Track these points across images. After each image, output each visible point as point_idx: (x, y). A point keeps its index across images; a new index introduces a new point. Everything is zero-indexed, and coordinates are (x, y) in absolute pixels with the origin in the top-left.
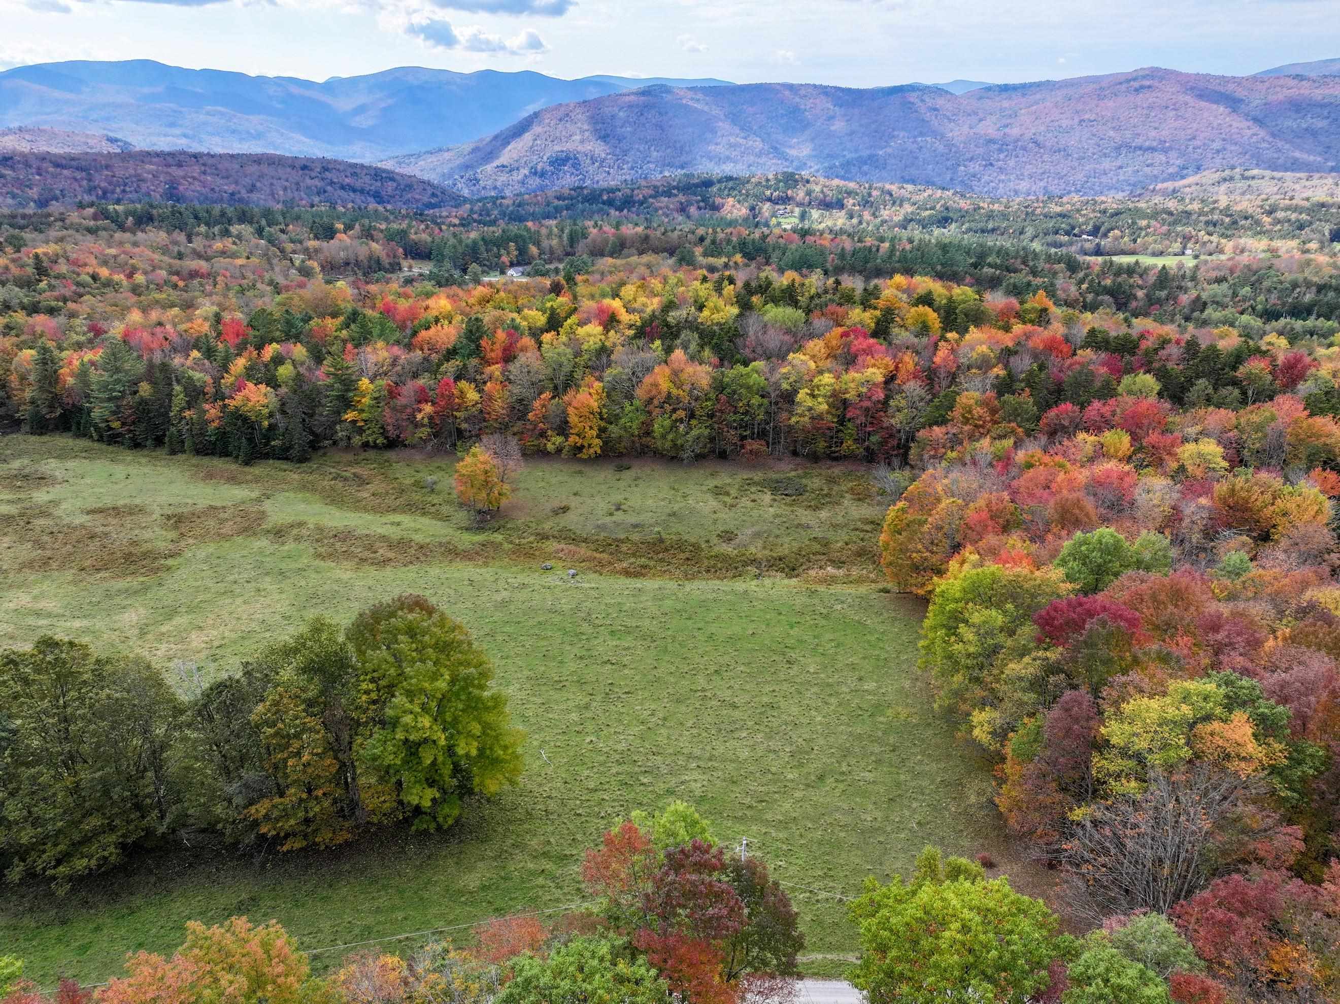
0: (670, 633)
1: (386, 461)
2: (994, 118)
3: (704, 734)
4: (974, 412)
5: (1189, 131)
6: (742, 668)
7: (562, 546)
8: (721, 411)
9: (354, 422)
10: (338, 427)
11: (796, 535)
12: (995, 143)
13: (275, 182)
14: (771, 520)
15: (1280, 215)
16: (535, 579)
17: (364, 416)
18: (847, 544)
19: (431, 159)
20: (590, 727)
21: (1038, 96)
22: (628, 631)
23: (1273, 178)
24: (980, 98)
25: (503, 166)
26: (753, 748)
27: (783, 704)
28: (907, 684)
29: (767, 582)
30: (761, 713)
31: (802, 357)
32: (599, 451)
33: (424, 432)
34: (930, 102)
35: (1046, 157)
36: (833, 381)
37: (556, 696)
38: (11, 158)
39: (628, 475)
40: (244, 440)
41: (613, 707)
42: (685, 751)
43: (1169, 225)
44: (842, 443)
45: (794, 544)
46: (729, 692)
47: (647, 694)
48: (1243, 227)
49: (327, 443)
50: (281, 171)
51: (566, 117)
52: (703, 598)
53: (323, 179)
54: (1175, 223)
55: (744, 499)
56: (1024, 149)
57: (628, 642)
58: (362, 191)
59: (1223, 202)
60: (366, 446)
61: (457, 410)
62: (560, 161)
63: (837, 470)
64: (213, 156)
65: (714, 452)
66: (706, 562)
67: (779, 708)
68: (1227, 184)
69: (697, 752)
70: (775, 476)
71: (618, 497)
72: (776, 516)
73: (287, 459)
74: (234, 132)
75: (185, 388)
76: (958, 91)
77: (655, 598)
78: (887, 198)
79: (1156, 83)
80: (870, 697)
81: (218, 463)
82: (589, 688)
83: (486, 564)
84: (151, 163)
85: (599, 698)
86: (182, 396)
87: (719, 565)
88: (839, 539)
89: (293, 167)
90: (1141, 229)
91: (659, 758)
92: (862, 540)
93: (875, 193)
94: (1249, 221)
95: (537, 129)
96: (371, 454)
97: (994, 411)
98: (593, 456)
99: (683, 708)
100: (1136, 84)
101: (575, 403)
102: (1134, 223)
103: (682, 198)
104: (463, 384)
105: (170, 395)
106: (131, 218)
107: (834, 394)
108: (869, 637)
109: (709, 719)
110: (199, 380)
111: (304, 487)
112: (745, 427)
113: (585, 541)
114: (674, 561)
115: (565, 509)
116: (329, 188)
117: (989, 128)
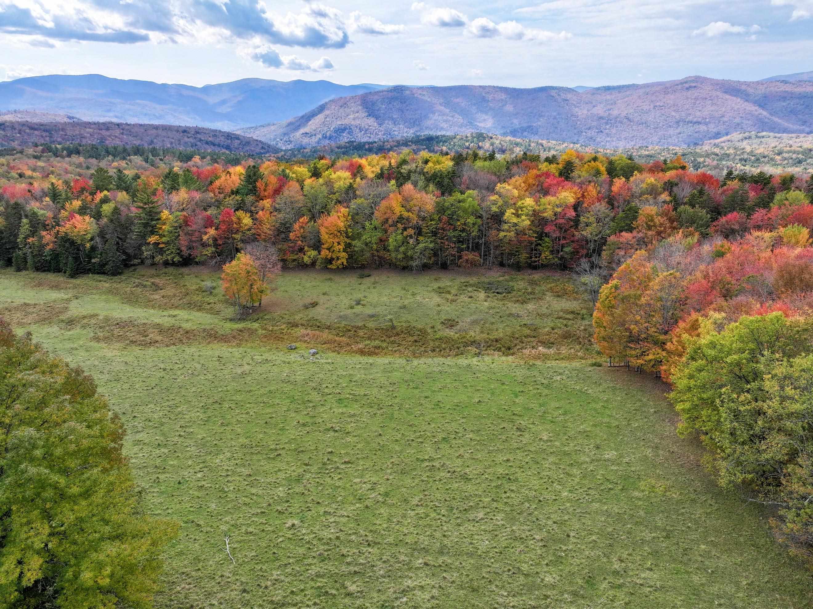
0: (396, 401)
1: (180, 274)
2: (602, 105)
3: (433, 515)
4: (656, 220)
5: (720, 112)
6: (471, 435)
7: (309, 331)
8: (443, 229)
9: (156, 244)
10: (144, 248)
11: (509, 323)
12: (603, 119)
13: (165, 139)
14: (487, 310)
15: (785, 155)
16: (279, 357)
17: (164, 239)
18: (553, 329)
19: (265, 129)
20: (296, 506)
21: (628, 93)
22: (355, 399)
23: (775, 137)
24: (593, 94)
25: (306, 133)
26: (494, 534)
27: (520, 475)
28: (649, 452)
29: (487, 359)
30: (497, 487)
31: (508, 187)
32: (345, 263)
33: (209, 251)
34: (563, 96)
35: (634, 128)
36: (534, 203)
37: (267, 466)
38: (4, 124)
39: (367, 281)
40: (70, 258)
41: (328, 480)
42: (409, 539)
43: (717, 160)
44: (540, 254)
45: (507, 329)
46: (459, 462)
47: (369, 464)
48: (763, 162)
49: (136, 261)
50: (170, 134)
51: (344, 105)
52: (429, 370)
53: (195, 138)
54: (721, 160)
55: (462, 297)
56: (621, 122)
57: (354, 409)
58: (219, 145)
59: (748, 149)
60: (166, 264)
61: (236, 233)
62: (341, 130)
63: (537, 276)
64: (129, 125)
65: (437, 264)
66: (432, 343)
67: (516, 480)
68: (747, 141)
69: (425, 541)
70: (487, 280)
71: (360, 296)
72: (490, 308)
73: (104, 273)
74: (146, 115)
75: (30, 222)
76: (580, 91)
77: (385, 371)
78: (541, 147)
79: (699, 85)
80: (614, 468)
81: (51, 277)
82: (305, 458)
83: (239, 345)
84: (90, 128)
85: (314, 469)
86: (27, 226)
87: (443, 346)
88: (546, 326)
89: (178, 131)
90: (700, 163)
91: (374, 550)
92: (566, 325)
93: (532, 145)
94: (767, 159)
95: (327, 112)
96: (171, 269)
97: (671, 221)
98: (341, 267)
99: (408, 481)
100: (687, 85)
101: (326, 224)
102: (695, 160)
103: (414, 147)
104: (240, 213)
105: (19, 226)
106: (65, 152)
107: (535, 213)
108: (593, 405)
109: (438, 495)
110: (42, 215)
111: (109, 291)
112: (462, 242)
113: (329, 328)
114: (404, 343)
115: (314, 305)
116: (198, 143)
117: (599, 110)
